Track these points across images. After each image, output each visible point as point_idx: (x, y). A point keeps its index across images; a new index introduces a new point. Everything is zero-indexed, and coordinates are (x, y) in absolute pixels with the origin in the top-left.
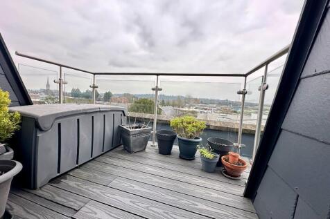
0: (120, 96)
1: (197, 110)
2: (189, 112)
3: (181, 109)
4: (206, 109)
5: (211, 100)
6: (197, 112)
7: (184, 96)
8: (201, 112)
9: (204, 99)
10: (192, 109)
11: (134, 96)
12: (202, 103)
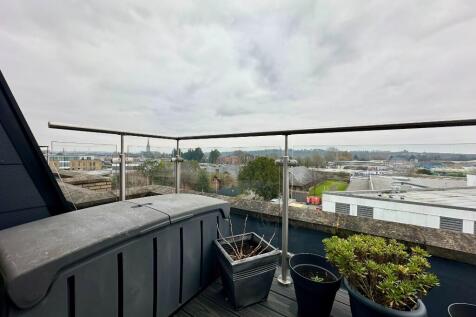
0: (229, 155)
1: (349, 171)
2: (335, 174)
3: (321, 170)
4: (365, 169)
5: (373, 153)
6: (348, 175)
7: (324, 149)
8: (356, 174)
9: (361, 153)
10: (340, 169)
11: (248, 154)
12: (356, 158)
